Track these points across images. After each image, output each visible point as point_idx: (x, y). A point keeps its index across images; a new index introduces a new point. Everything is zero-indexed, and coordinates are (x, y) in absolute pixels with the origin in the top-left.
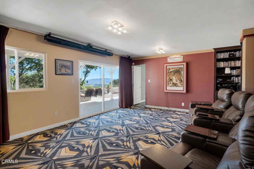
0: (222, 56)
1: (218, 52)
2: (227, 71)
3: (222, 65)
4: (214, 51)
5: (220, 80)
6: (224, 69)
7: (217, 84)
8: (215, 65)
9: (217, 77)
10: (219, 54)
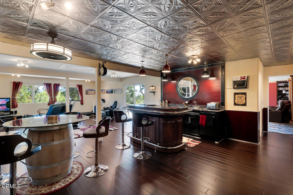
0: (281, 85)
1: (278, 83)
2: (284, 92)
3: (281, 89)
4: (276, 82)
5: (280, 96)
6: (282, 91)
7: (278, 98)
8: (277, 89)
9: (278, 95)
10: (279, 84)
